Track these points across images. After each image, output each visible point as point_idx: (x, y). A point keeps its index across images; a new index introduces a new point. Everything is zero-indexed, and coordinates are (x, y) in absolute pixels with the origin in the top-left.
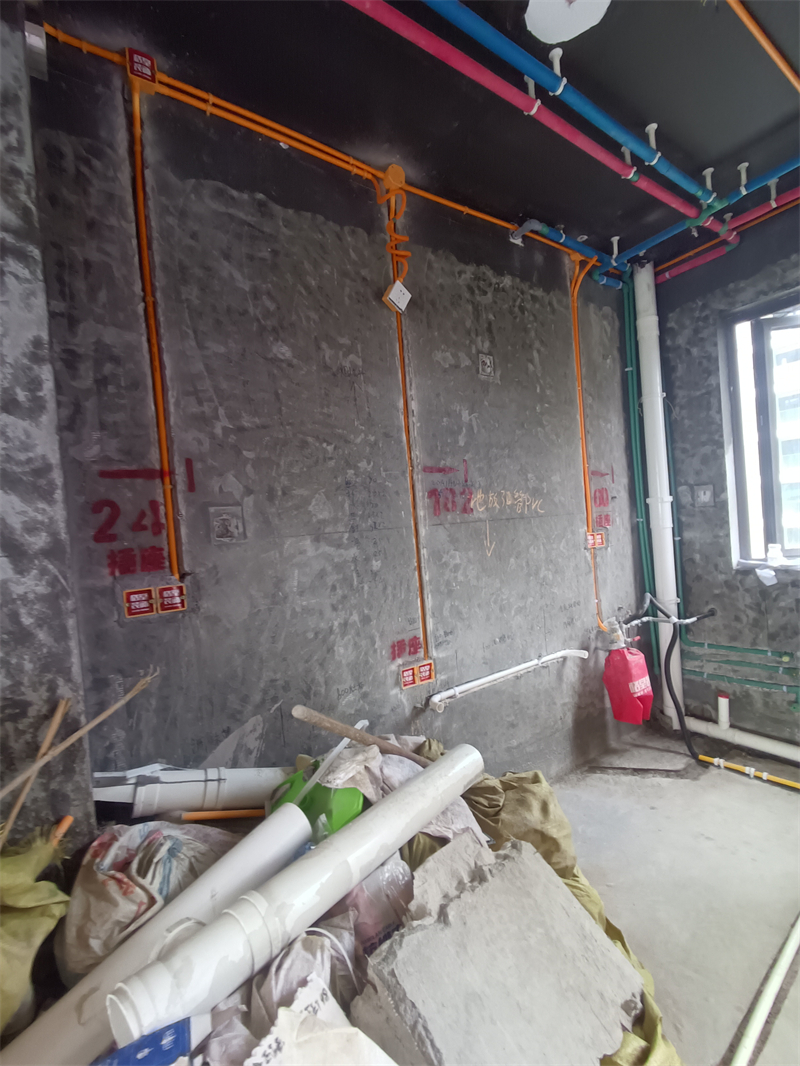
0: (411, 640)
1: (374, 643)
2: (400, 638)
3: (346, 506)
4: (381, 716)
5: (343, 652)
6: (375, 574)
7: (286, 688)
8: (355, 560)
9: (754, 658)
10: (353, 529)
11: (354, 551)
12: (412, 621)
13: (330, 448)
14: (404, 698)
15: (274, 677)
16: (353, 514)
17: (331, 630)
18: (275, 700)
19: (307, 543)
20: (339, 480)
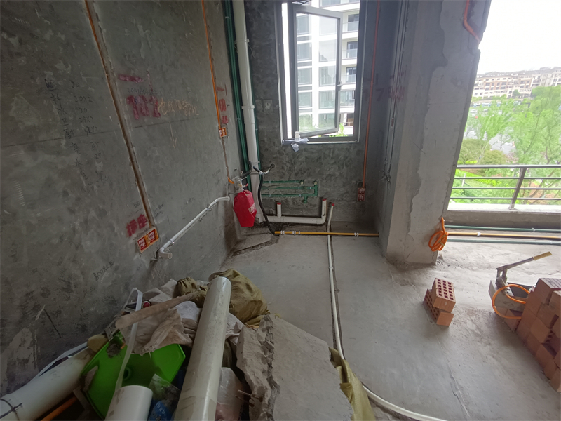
0: (139, 218)
2: (131, 219)
5: (90, 244)
7: (45, 293)
9: (289, 185)
12: (137, 205)
15: (29, 291)
18: (36, 308)
20: (38, 81)
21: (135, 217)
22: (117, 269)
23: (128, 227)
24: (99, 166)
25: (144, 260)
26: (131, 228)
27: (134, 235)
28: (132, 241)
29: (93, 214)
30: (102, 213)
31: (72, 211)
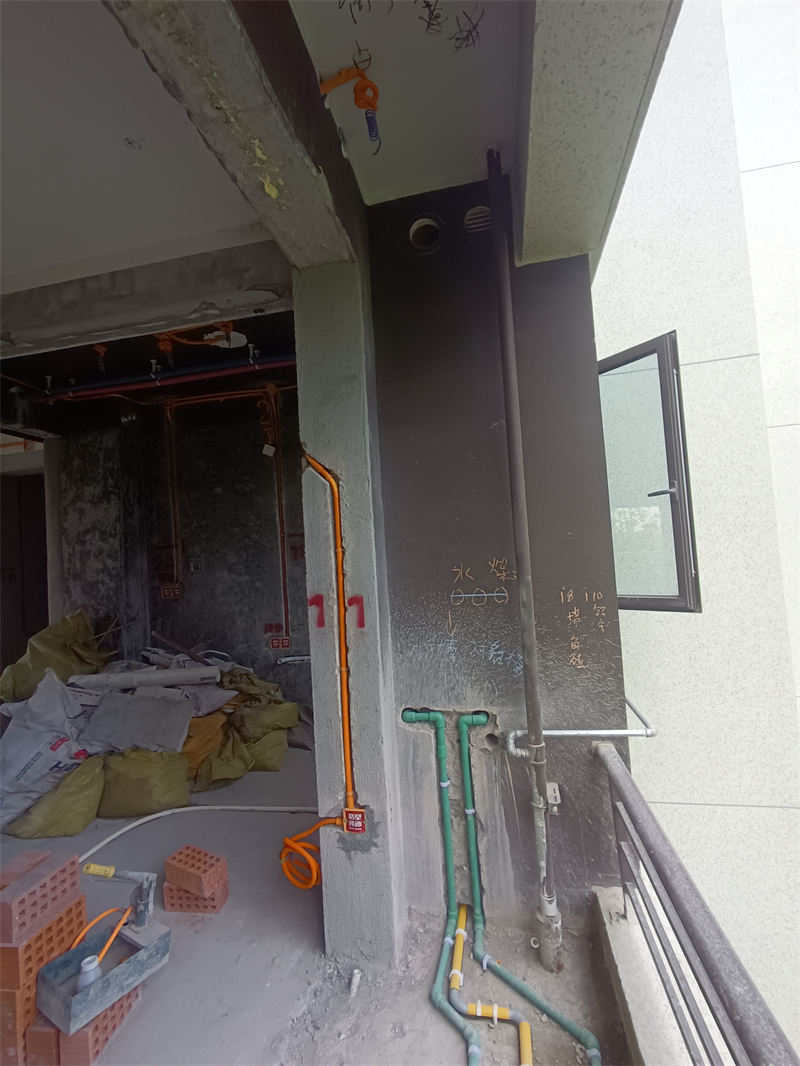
1: (255, 623)
3: (244, 556)
4: (257, 659)
6: (258, 589)
8: (247, 582)
10: (247, 567)
11: (247, 578)
13: (238, 530)
14: (271, 653)
16: (247, 560)
17: (234, 613)
19: (225, 573)
21: (274, 622)
22: (249, 647)
23: (266, 626)
24: (258, 585)
25: (271, 654)
26: (268, 628)
27: (269, 634)
28: (266, 636)
29: (246, 609)
30: (252, 611)
31: (237, 603)
